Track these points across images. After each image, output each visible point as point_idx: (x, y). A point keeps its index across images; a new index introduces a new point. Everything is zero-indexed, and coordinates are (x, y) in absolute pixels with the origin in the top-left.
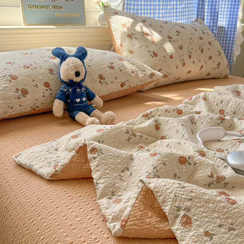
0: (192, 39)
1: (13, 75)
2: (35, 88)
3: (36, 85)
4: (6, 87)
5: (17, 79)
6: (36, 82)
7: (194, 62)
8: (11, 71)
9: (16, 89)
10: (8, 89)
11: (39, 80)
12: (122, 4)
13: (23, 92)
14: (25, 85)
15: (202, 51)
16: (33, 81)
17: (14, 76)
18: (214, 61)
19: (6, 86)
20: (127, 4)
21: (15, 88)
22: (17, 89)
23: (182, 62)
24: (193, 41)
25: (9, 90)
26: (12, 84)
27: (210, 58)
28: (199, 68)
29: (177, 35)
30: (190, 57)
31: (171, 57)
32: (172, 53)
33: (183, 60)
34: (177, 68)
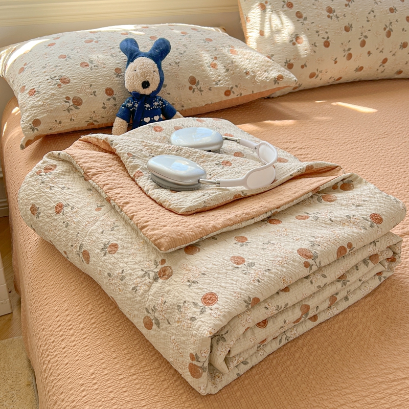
0: (373, 12)
1: (64, 76)
2: (93, 96)
3: (95, 92)
4: (53, 95)
5: (69, 82)
6: (95, 88)
7: (369, 53)
8: (62, 71)
9: (66, 98)
10: (55, 97)
11: (98, 85)
13: (75, 102)
14: (79, 92)
15: (389, 34)
16: (91, 85)
17: (66, 79)
19: (53, 93)
21: (64, 96)
22: (68, 98)
24: (375, 16)
25: (56, 99)
26: (61, 90)
27: (404, 45)
28: (380, 62)
29: (346, 5)
30: (363, 44)
31: (327, 44)
32: (328, 38)
33: (349, 49)
34: (336, 62)
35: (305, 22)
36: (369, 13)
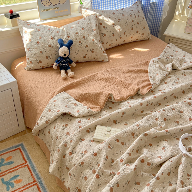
0: (127, 23)
7: (127, 36)
12: (90, 2)
15: (132, 29)
18: (140, 33)
20: (93, 2)
23: (120, 37)
24: (127, 24)
27: (137, 32)
28: (130, 38)
29: (118, 22)
30: (125, 33)
31: (113, 35)
32: (114, 33)
33: (121, 36)
34: (117, 40)
35: (106, 29)
36: (126, 23)
